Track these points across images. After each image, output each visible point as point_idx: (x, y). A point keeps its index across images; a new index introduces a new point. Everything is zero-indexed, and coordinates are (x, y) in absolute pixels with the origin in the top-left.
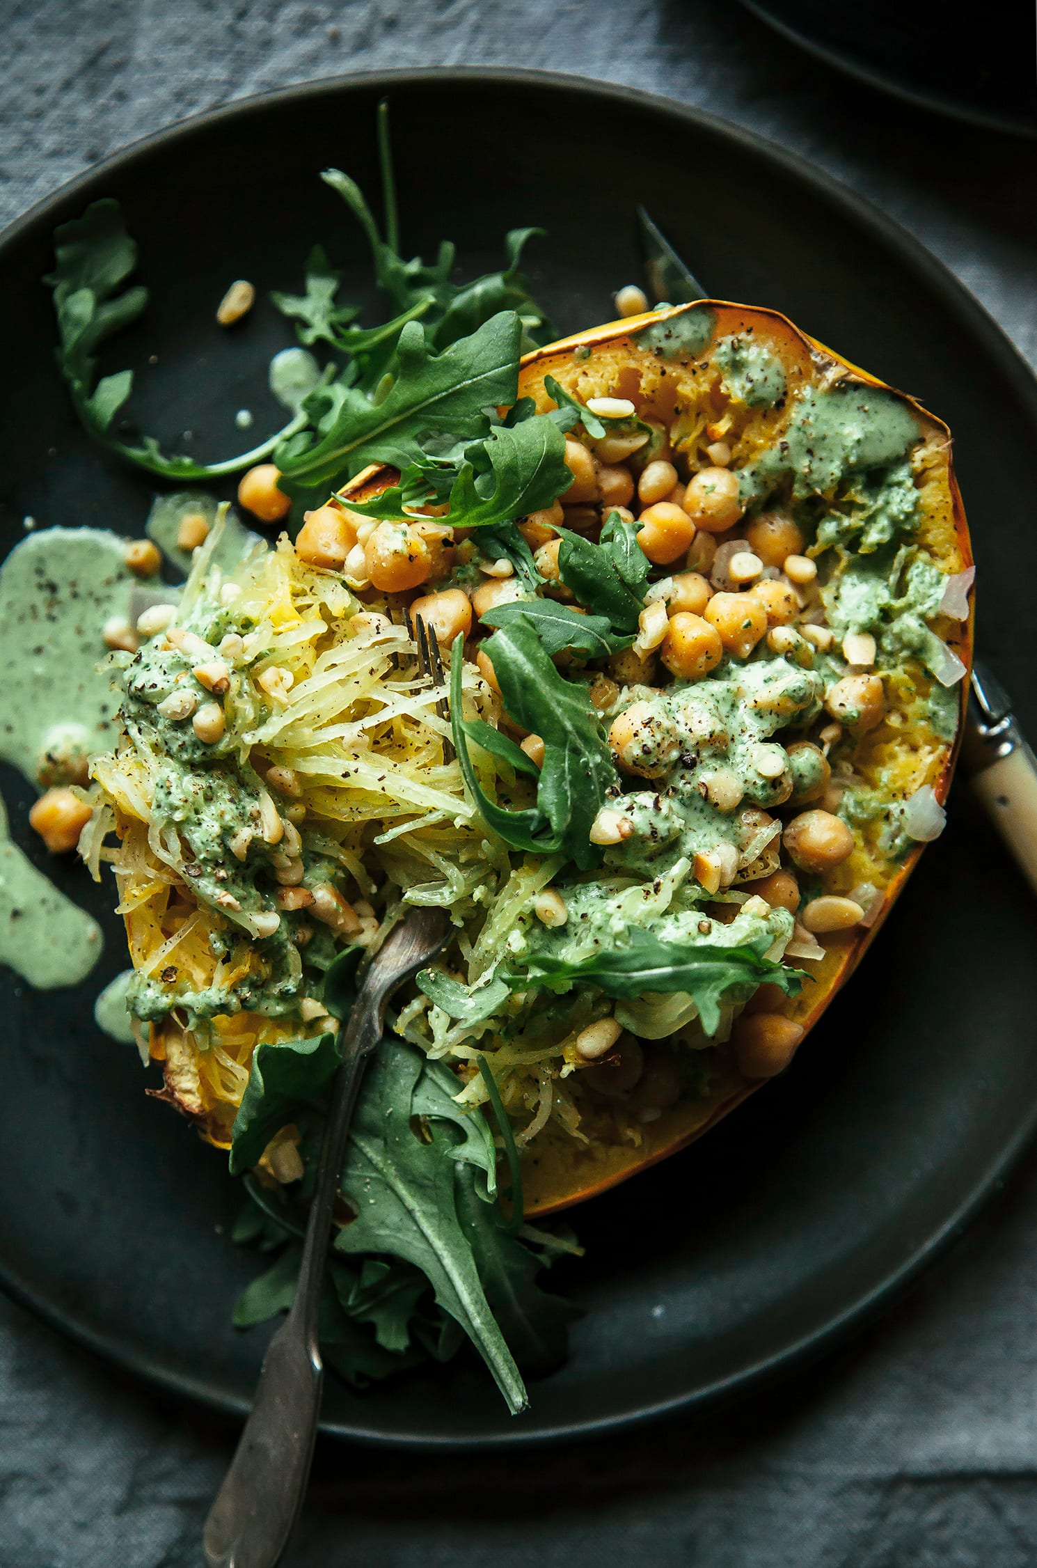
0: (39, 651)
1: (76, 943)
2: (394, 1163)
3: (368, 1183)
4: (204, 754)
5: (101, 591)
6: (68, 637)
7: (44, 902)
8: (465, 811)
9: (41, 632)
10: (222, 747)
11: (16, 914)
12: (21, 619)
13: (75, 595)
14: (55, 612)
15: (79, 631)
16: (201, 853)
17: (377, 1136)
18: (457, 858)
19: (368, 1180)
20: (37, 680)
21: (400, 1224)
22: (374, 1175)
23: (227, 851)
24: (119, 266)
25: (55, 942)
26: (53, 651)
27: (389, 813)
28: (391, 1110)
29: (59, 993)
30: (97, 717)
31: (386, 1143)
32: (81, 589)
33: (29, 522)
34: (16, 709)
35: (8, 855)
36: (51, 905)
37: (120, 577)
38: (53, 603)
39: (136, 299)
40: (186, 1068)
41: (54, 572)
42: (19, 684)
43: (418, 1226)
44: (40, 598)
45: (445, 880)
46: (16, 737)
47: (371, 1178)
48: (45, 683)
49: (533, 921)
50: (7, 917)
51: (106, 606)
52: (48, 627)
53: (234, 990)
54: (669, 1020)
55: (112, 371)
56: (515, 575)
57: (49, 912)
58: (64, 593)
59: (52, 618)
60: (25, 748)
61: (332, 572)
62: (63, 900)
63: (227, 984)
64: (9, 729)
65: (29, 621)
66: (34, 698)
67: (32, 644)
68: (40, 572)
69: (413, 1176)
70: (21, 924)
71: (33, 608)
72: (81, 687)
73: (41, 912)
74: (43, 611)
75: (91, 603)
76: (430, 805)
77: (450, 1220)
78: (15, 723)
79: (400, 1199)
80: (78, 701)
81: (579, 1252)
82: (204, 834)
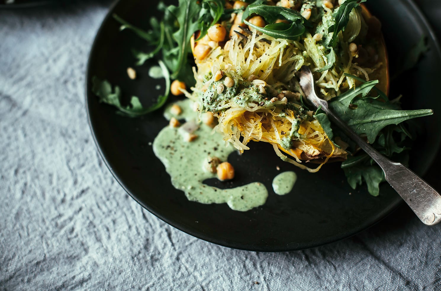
0: (181, 158)
1: (258, 189)
2: (358, 119)
3: (359, 129)
4: (235, 89)
5: (177, 137)
6: (182, 150)
7: (243, 190)
8: (285, 42)
9: (177, 155)
10: (236, 82)
11: (242, 198)
12: (171, 157)
13: (174, 143)
14: (175, 149)
15: (183, 146)
16: (259, 99)
17: (349, 120)
18: (294, 54)
19: (359, 128)
20: (188, 162)
21: (373, 126)
22: (358, 126)
23: (262, 94)
24: (108, 87)
25: (255, 193)
26: (183, 155)
27: (275, 60)
28: (344, 112)
29: (268, 200)
30: (206, 154)
31: (352, 119)
32: (173, 140)
33: (150, 144)
34: (192, 170)
35: (226, 192)
36: (245, 189)
37: (176, 131)
38: (172, 148)
39: (117, 89)
40: (308, 149)
41: (165, 144)
42: (187, 167)
43: (376, 121)
44: (169, 150)
45: (297, 60)
46: (199, 175)
47: (358, 127)
48: (190, 161)
49: (318, 43)
50: (242, 201)
51: (181, 138)
52: (177, 152)
53: (296, 118)
54: (358, 22)
55: (130, 99)
56: (237, 14)
57: (247, 190)
58: (172, 145)
59: (176, 151)
60: (203, 174)
61: (211, 52)
62: (246, 186)
63: (293, 117)
64: (196, 175)
65: (173, 156)
66: (192, 165)
67: (179, 158)
68: (163, 147)
69: (363, 115)
70: (245, 198)
71: (171, 153)
72: (197, 153)
73: (245, 192)
74: (173, 152)
75: (178, 141)
76: (278, 49)
77: (378, 112)
78: (195, 172)
79: (367, 123)
80: (199, 156)
81: (401, 96)
82: (255, 96)
